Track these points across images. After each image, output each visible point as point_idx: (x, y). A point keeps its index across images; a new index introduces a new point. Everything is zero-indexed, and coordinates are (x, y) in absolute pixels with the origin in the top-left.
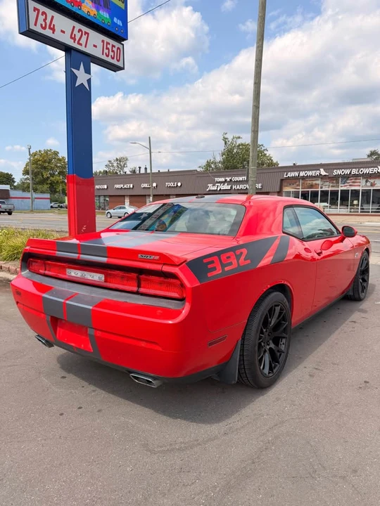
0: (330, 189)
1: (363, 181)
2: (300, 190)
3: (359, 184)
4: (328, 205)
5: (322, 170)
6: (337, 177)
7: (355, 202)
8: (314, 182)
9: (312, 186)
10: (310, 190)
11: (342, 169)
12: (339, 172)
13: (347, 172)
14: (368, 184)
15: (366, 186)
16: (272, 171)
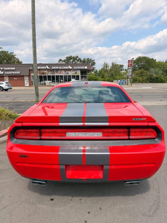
0: (51, 75)
1: (64, 72)
2: (39, 75)
3: (62, 73)
4: (51, 82)
5: (47, 66)
6: (53, 70)
7: (62, 81)
8: (44, 72)
9: (43, 73)
10: (43, 75)
11: (55, 66)
12: (54, 68)
13: (58, 68)
14: (66, 73)
15: (65, 74)
16: (21, 66)
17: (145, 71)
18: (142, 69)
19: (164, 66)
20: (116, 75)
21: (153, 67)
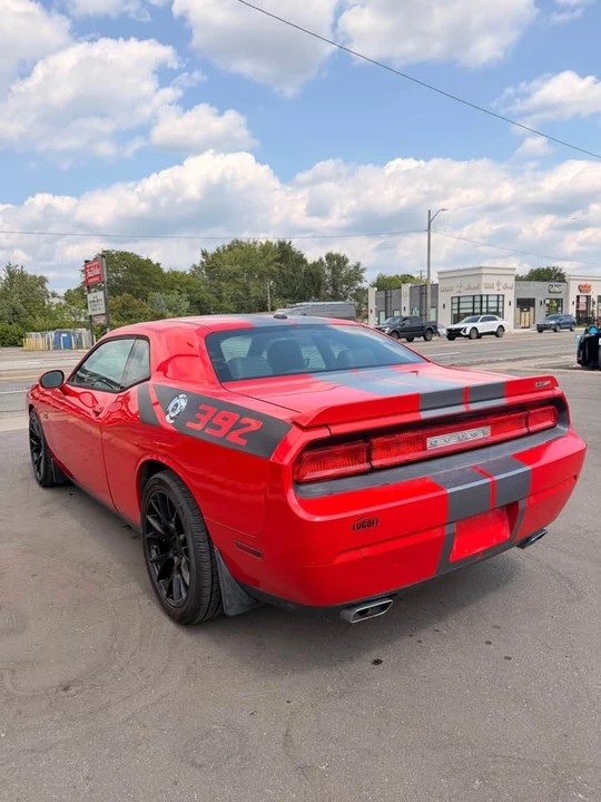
17: (136, 302)
18: (125, 294)
19: (189, 287)
20: (30, 312)
21: (156, 288)
